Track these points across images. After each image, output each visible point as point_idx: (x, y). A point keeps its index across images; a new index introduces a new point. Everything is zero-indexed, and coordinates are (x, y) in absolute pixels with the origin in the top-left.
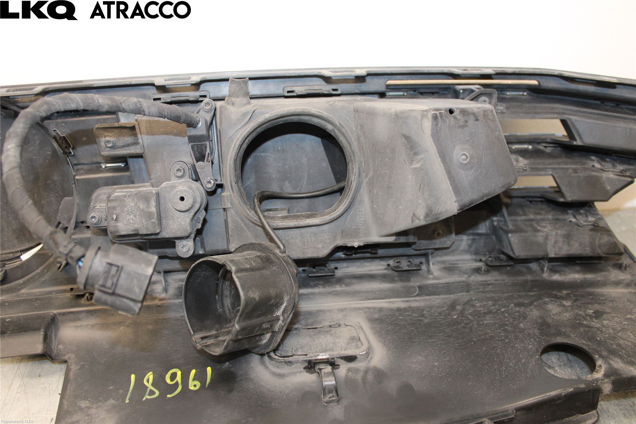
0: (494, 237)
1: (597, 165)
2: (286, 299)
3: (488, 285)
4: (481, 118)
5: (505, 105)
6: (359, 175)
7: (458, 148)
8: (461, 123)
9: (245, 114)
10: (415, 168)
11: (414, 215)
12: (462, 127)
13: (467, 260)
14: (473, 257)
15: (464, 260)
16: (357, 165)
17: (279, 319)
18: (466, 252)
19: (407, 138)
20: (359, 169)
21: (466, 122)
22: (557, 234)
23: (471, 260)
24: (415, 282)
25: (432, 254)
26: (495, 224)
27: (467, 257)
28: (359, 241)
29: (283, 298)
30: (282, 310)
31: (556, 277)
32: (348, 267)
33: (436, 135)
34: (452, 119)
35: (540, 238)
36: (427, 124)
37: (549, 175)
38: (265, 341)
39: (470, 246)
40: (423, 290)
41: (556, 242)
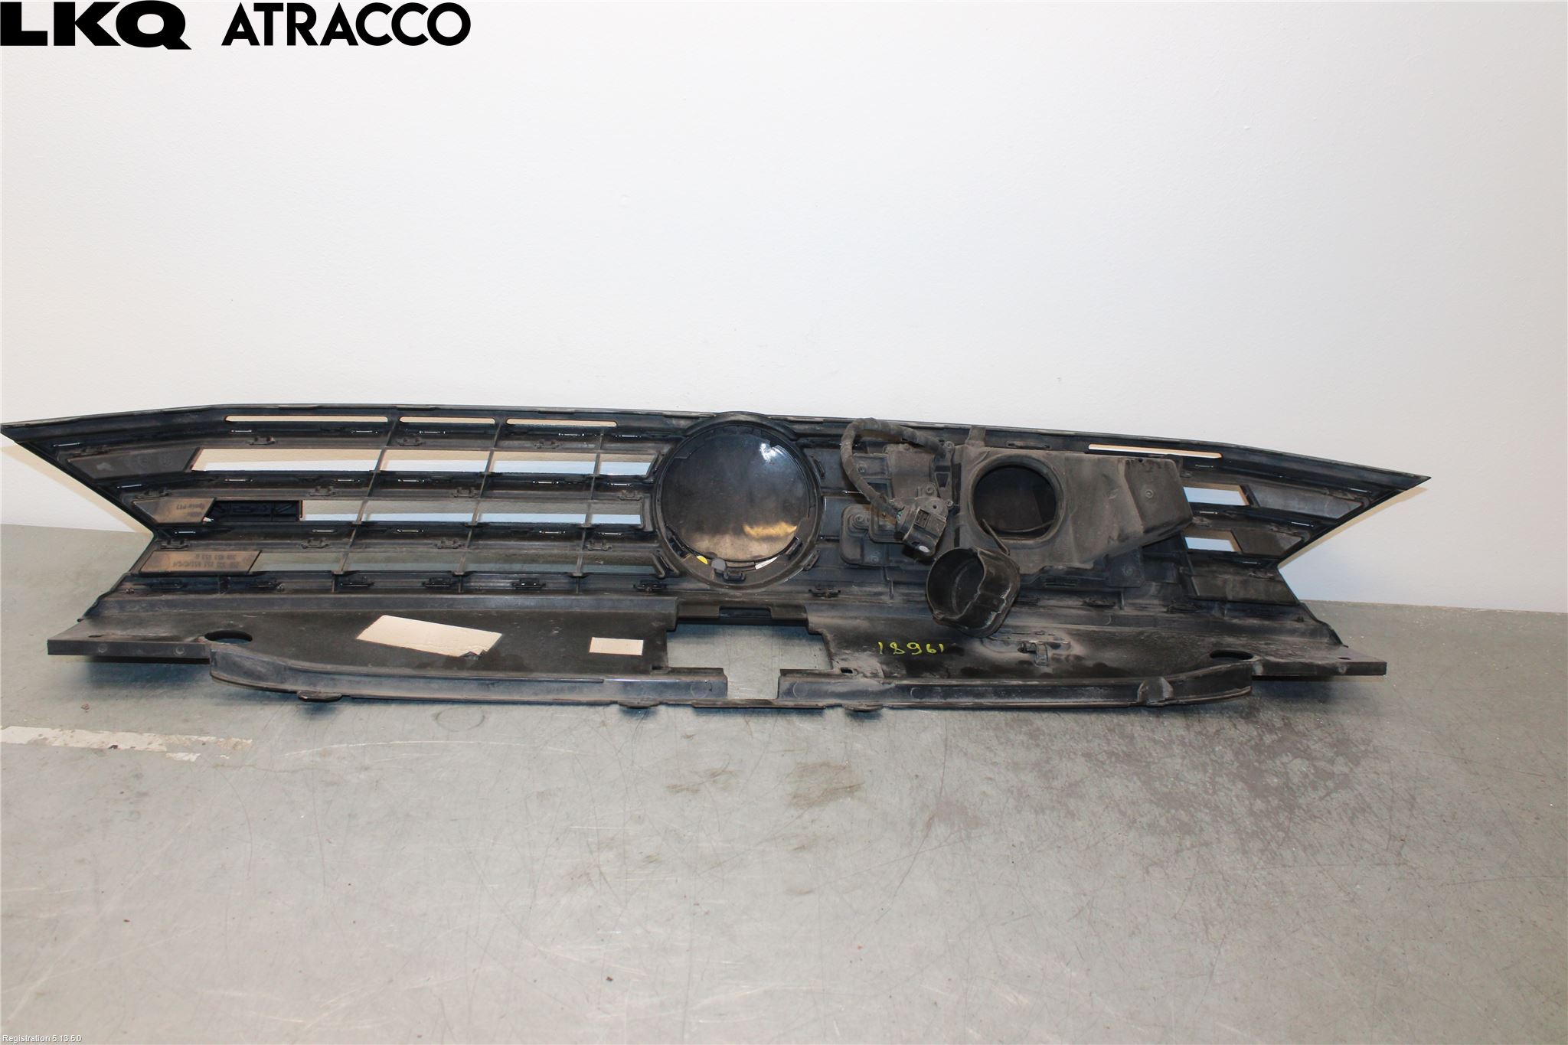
0: (1180, 586)
1: (1275, 529)
2: (1011, 585)
3: (1174, 621)
4: (1163, 466)
5: (1191, 472)
6: (1067, 509)
7: (1145, 486)
8: (1148, 469)
9: (981, 454)
10: (1112, 499)
11: (1110, 537)
12: (1148, 472)
13: (1156, 605)
14: (1161, 603)
15: (1153, 605)
16: (1065, 502)
17: (1003, 602)
18: (1155, 597)
19: (1106, 477)
20: (1067, 505)
21: (1151, 468)
22: (1234, 580)
23: (1160, 605)
24: (1109, 613)
25: (1124, 593)
26: (1181, 571)
27: (1156, 602)
28: (1063, 565)
29: (1008, 584)
30: (1006, 595)
31: (1235, 621)
32: (1049, 599)
33: (1128, 476)
34: (1141, 466)
35: (1219, 583)
36: (1122, 468)
37: (1228, 531)
38: (989, 623)
39: (1159, 592)
40: (1117, 621)
41: (1234, 587)
